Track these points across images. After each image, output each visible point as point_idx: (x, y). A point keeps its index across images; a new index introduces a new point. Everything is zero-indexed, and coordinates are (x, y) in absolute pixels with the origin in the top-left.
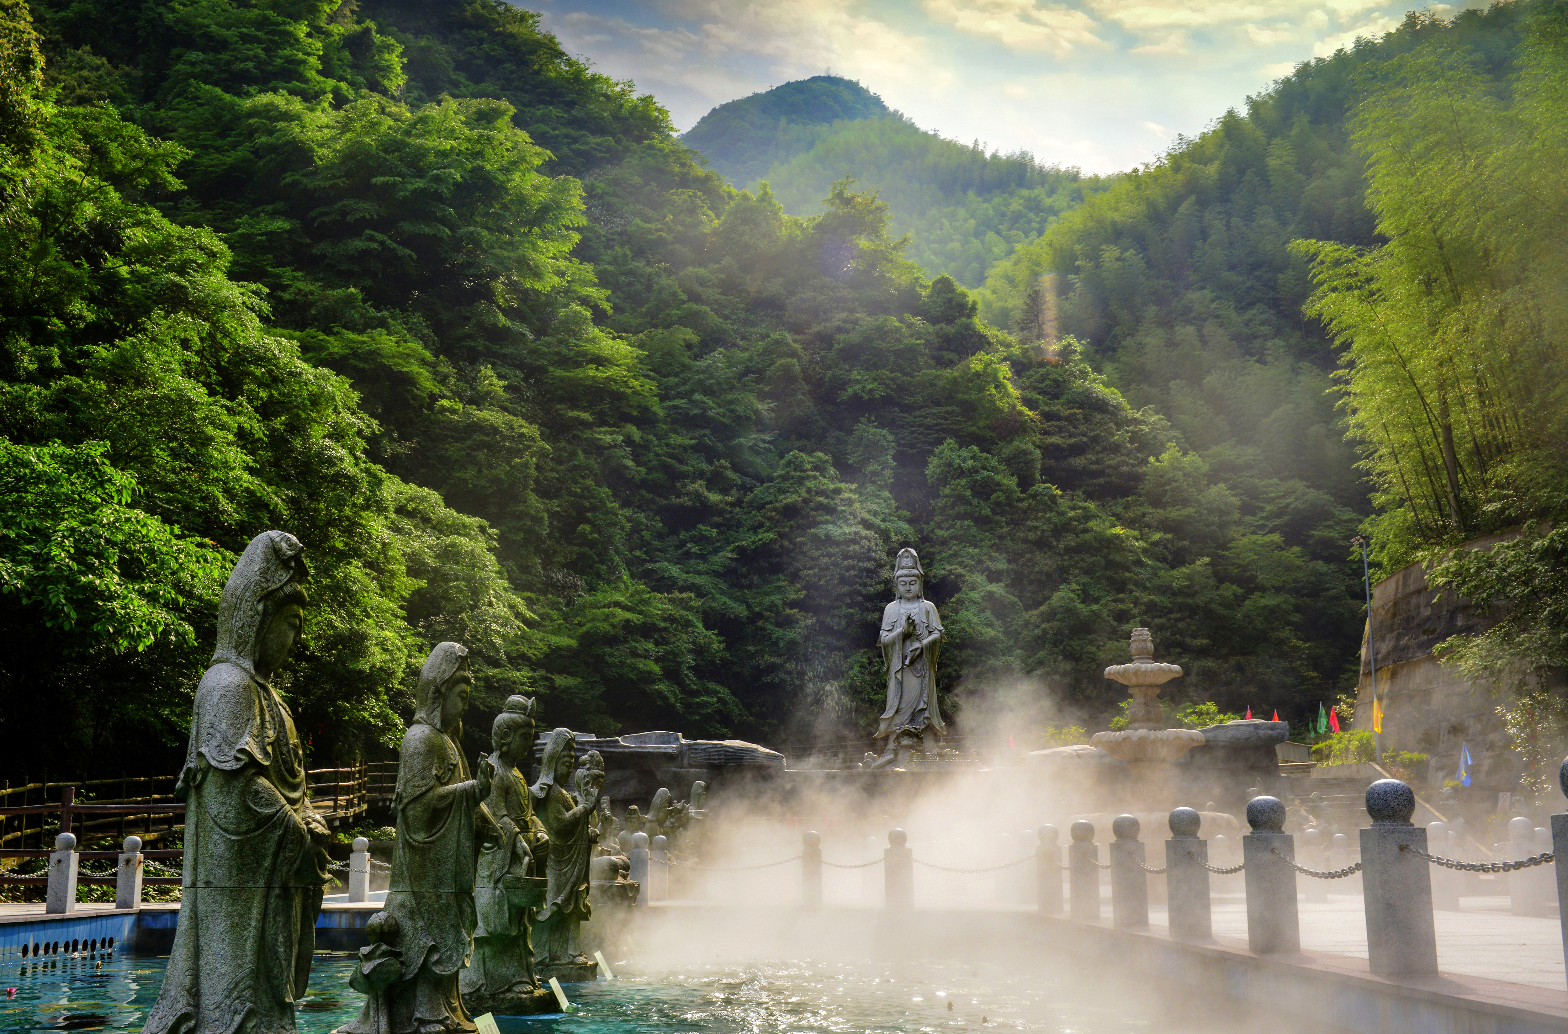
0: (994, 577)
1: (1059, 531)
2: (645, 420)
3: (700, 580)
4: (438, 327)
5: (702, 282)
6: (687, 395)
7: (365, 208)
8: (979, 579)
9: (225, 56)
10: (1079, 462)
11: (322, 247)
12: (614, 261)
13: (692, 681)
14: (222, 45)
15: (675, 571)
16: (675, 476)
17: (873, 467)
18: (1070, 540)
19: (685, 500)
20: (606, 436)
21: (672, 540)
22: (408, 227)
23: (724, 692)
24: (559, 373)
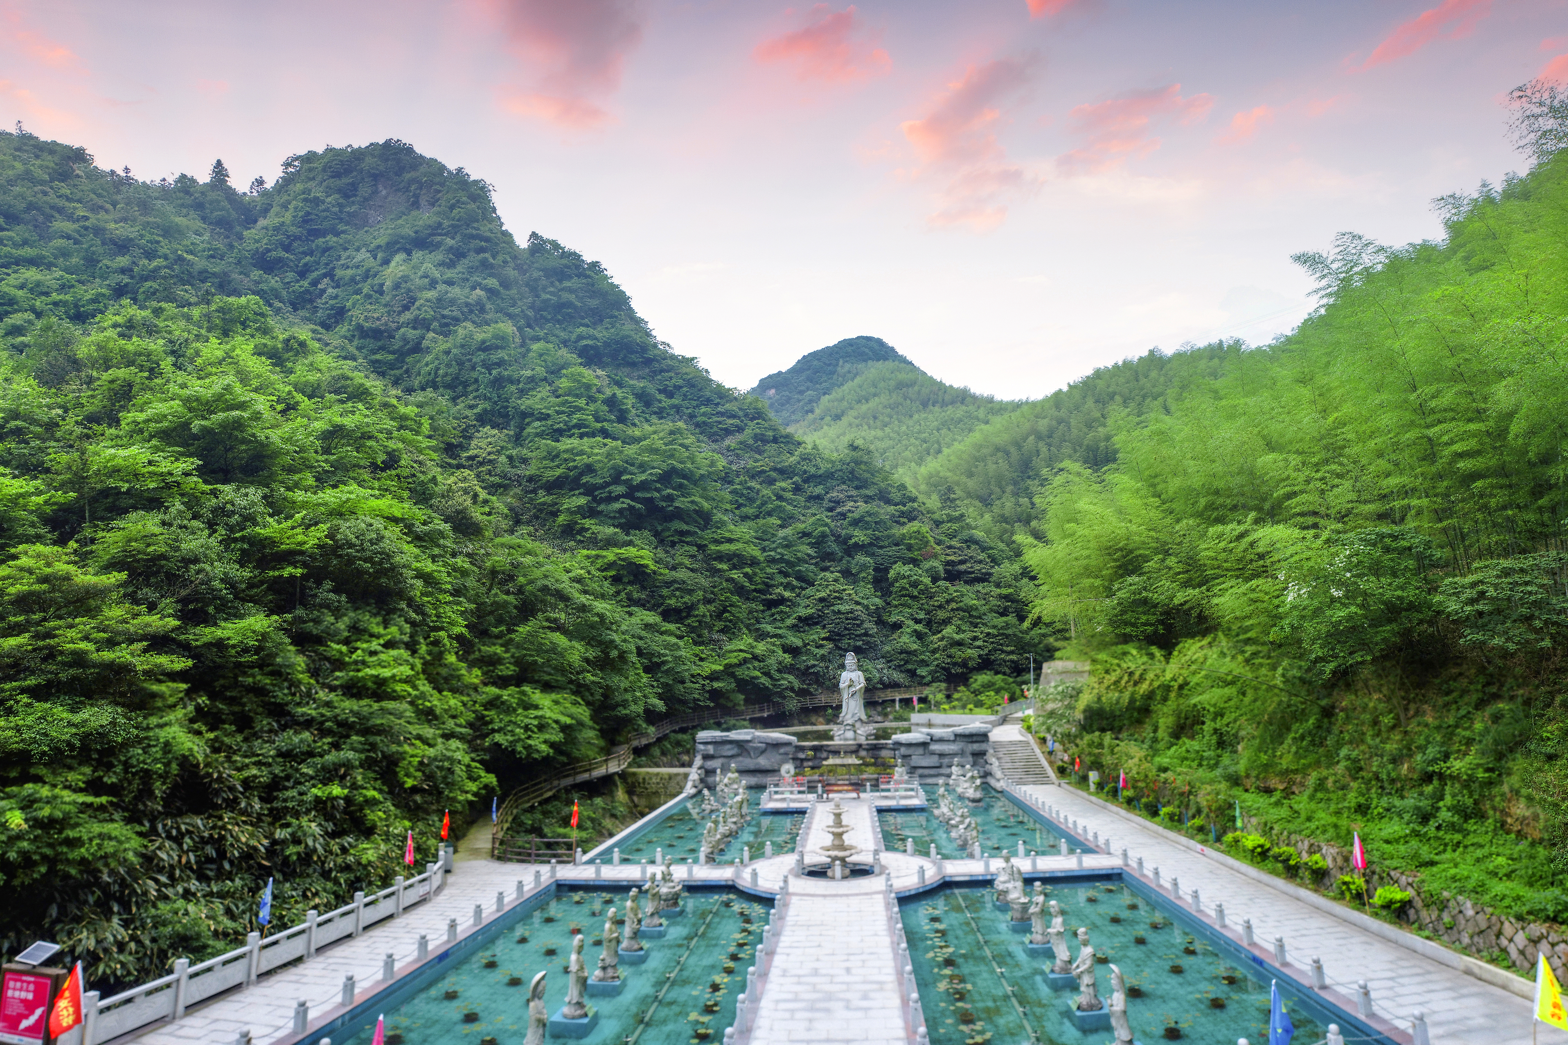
0: (918, 621)
1: (948, 602)
2: (754, 562)
3: (780, 632)
4: (656, 534)
5: (784, 490)
6: (774, 549)
7: (620, 489)
8: (911, 623)
9: (549, 422)
10: (962, 567)
11: (602, 507)
12: (740, 483)
13: (777, 676)
14: (547, 417)
15: (769, 628)
16: (768, 586)
17: (863, 575)
18: (954, 605)
19: (774, 597)
20: (735, 575)
21: (768, 613)
22: (639, 494)
23: (791, 678)
24: (713, 547)
